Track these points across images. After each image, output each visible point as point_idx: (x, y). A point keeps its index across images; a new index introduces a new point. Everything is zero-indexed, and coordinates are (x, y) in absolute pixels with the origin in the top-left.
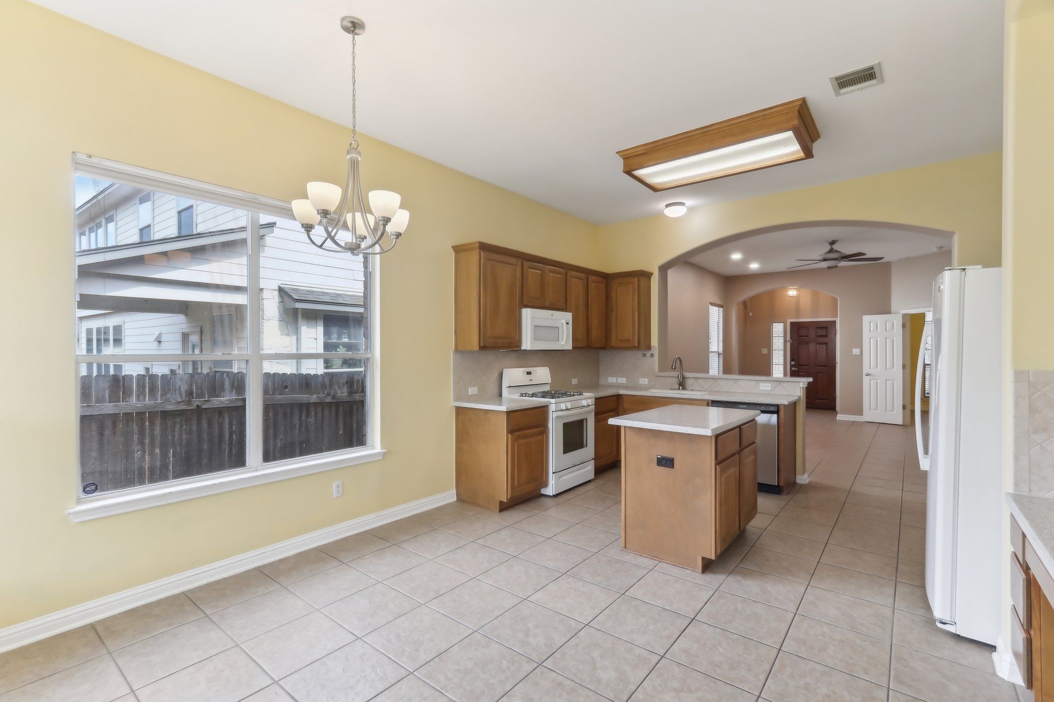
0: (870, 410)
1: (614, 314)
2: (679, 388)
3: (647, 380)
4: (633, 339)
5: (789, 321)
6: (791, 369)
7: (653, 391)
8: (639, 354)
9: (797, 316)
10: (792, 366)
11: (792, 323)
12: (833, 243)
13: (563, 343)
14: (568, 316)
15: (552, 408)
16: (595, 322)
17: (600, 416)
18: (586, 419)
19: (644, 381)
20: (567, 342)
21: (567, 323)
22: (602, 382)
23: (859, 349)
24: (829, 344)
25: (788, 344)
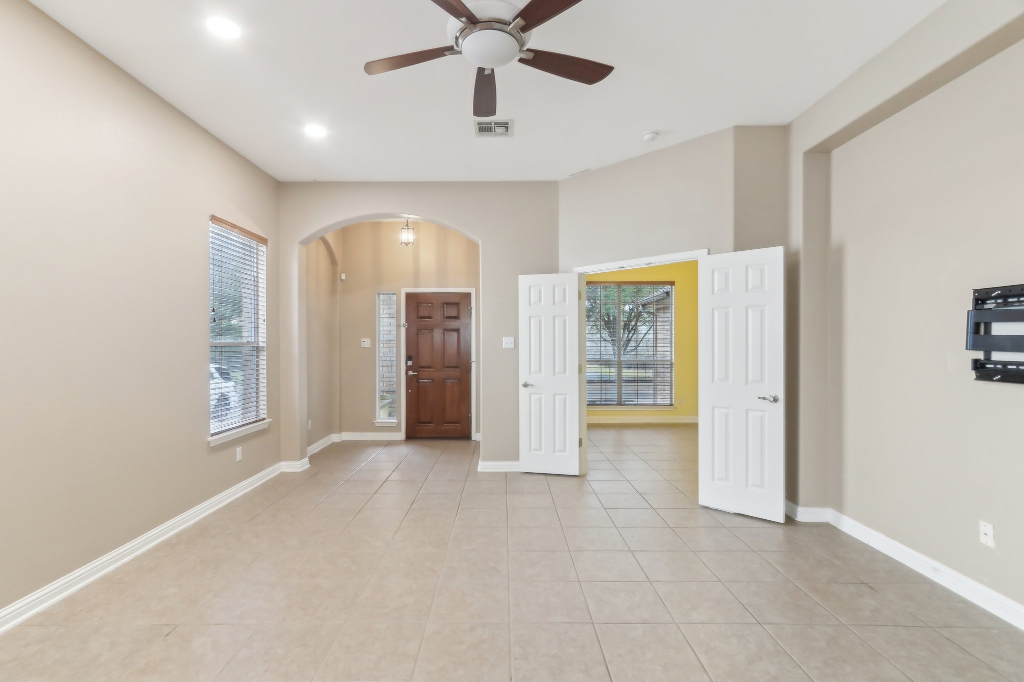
0: (530, 451)
5: (404, 292)
6: (407, 373)
9: (417, 285)
10: (408, 368)
11: (409, 296)
23: (512, 339)
24: (461, 331)
25: (403, 331)
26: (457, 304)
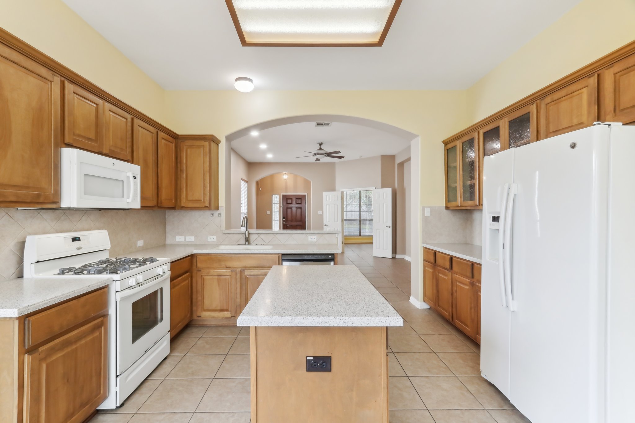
1: (184, 176)
2: (246, 243)
3: (215, 237)
4: (204, 200)
5: (282, 194)
6: (283, 224)
7: (222, 247)
8: (208, 213)
9: (286, 192)
10: (283, 221)
11: (283, 196)
12: (321, 144)
13: (129, 200)
14: (136, 169)
15: (115, 287)
16: (165, 181)
17: (175, 281)
18: (161, 289)
19: (212, 239)
20: (134, 199)
21: (135, 178)
22: (169, 241)
23: (321, 211)
24: (302, 208)
25: (282, 208)
26: (301, 199)
